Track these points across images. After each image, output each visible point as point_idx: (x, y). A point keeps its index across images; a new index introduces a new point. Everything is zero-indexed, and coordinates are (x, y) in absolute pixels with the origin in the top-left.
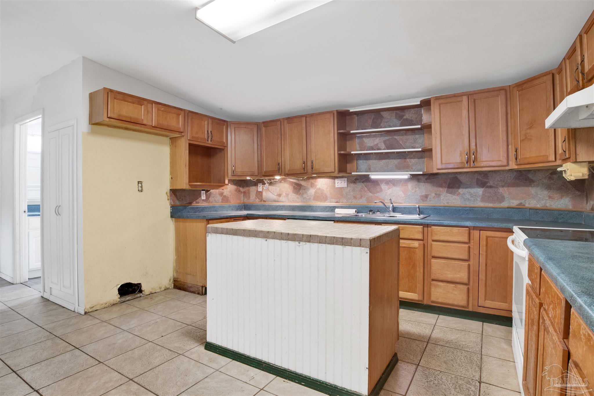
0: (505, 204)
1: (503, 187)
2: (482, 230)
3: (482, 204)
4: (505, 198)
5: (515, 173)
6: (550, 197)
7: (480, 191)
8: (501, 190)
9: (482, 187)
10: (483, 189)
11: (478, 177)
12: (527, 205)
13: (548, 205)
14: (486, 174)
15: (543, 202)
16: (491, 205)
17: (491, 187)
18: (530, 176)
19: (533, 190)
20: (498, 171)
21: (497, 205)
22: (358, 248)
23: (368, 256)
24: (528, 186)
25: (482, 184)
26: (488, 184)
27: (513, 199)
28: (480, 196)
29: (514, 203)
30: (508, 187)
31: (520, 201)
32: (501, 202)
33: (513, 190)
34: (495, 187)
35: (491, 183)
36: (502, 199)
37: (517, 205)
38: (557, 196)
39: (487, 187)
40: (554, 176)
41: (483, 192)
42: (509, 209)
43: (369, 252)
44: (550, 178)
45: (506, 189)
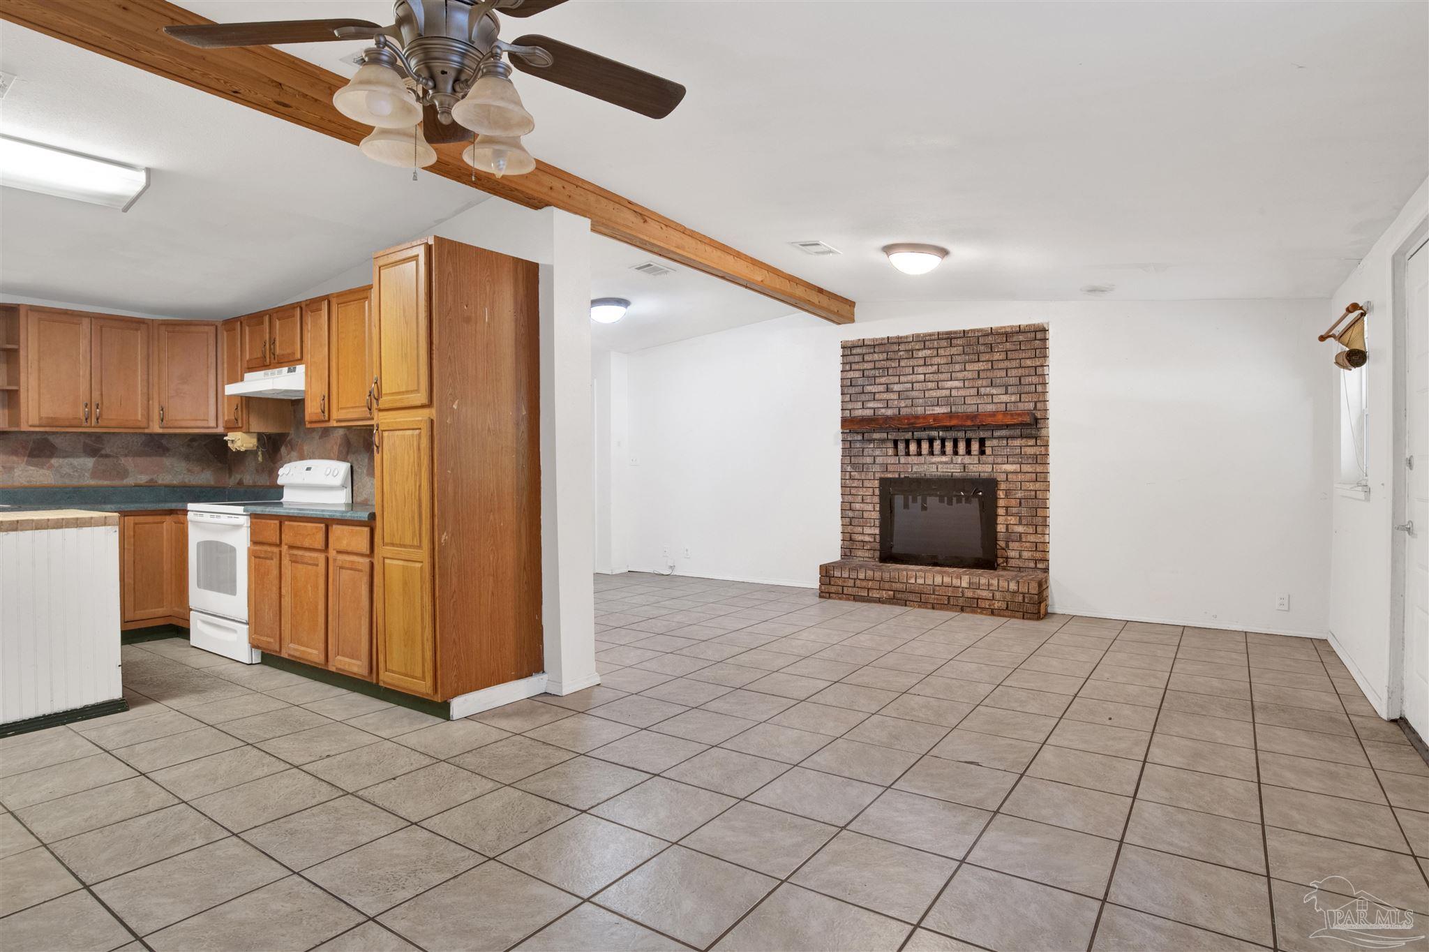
0: (130, 481)
1: (126, 456)
2: (126, 516)
3: (93, 482)
4: (128, 473)
5: (144, 438)
6: (189, 470)
7: (89, 462)
8: (123, 460)
9: (93, 456)
10: (94, 459)
11: (87, 441)
12: (160, 482)
13: (186, 480)
14: (99, 437)
15: (181, 477)
16: (106, 483)
17: (107, 456)
18: (164, 442)
19: (167, 461)
20: (119, 434)
21: (117, 483)
22: (103, 528)
23: (117, 535)
24: (161, 455)
25: (93, 452)
26: (103, 452)
27: (142, 473)
28: (89, 470)
29: (143, 479)
30: (134, 457)
31: (151, 477)
32: (123, 479)
33: (142, 461)
34: (113, 456)
35: (107, 451)
36: (124, 473)
37: (147, 482)
38: (197, 469)
39: (102, 456)
40: (194, 443)
41: (94, 464)
42: (137, 488)
43: (118, 530)
44: (188, 445)
45: (130, 459)
